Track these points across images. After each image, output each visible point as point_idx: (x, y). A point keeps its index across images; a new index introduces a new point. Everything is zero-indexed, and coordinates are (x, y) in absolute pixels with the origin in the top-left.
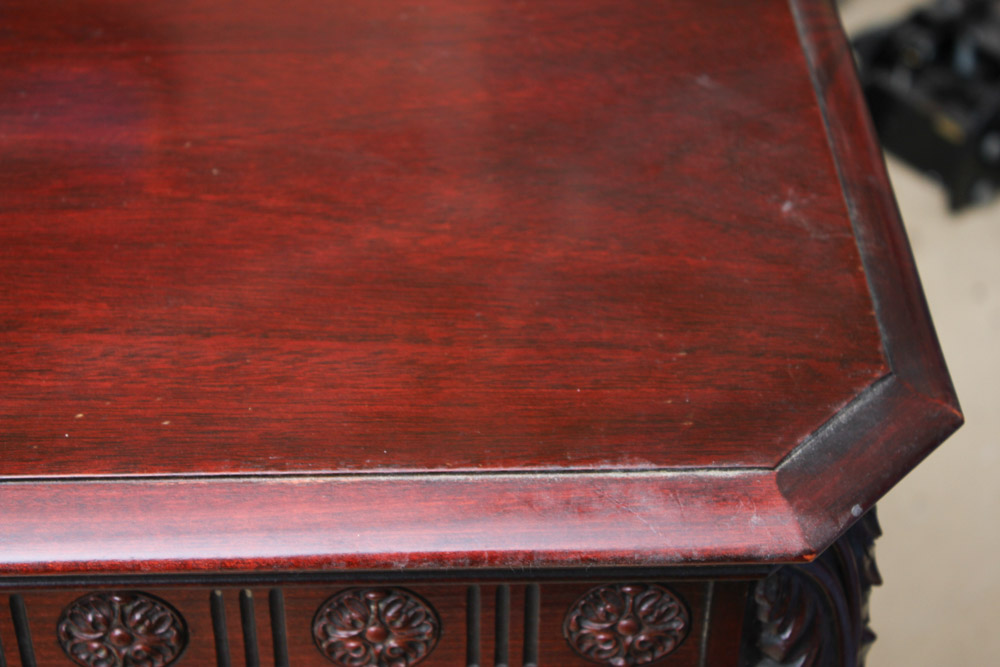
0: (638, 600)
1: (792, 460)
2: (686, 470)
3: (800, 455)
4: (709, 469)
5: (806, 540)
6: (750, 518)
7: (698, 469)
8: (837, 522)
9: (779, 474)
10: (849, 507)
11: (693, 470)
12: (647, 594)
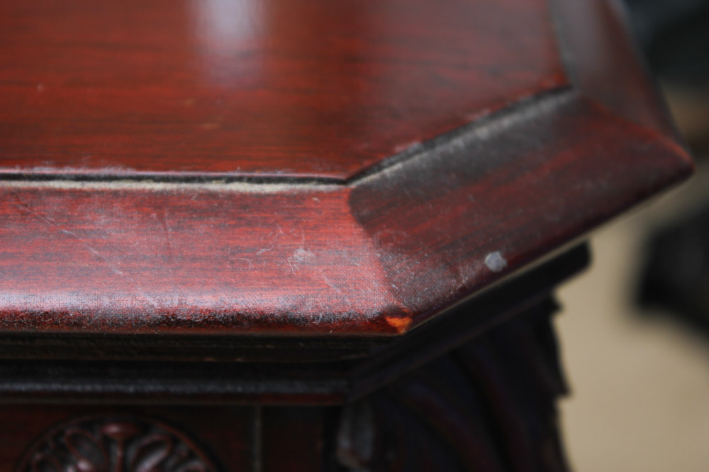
0: (132, 452)
1: (384, 177)
2: (188, 180)
3: (398, 172)
4: (230, 180)
5: (392, 291)
6: (291, 252)
7: (210, 179)
8: (456, 273)
9: (356, 191)
10: (481, 254)
11: (200, 180)
12: (146, 440)
